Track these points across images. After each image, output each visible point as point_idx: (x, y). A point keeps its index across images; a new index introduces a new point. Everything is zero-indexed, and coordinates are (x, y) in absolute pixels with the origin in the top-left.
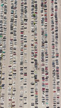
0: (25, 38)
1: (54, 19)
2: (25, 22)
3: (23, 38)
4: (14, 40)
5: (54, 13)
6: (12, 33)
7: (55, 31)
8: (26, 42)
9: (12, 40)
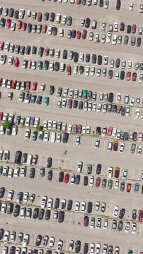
0: (85, 169)
1: (31, 57)
2: (29, 161)
3: (86, 179)
4: (90, 211)
5: (11, 55)
6: (61, 217)
7: (76, 60)
8: (99, 166)
9: (86, 218)
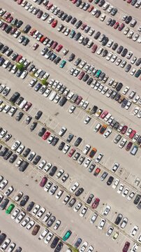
0: (66, 137)
2: (22, 104)
3: (63, 144)
4: (52, 174)
5: (52, 16)
7: (104, 44)
9: (46, 179)
